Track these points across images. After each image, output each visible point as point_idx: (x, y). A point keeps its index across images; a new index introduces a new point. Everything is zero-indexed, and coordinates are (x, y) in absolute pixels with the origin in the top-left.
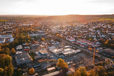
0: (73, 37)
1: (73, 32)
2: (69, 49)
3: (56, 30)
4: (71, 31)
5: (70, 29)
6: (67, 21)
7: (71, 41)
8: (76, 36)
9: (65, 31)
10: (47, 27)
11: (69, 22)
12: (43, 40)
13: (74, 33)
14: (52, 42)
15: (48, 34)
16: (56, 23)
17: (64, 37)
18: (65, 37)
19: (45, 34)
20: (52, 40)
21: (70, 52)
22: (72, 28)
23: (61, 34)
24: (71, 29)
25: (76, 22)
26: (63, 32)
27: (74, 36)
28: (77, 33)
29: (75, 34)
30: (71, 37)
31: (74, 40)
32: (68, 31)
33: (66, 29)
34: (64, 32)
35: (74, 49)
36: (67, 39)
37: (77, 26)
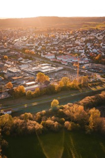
0: (51, 53)
1: (51, 46)
2: (47, 67)
3: (23, 45)
4: (47, 45)
5: (46, 41)
6: (36, 28)
7: (49, 58)
8: (55, 52)
9: (37, 45)
10: (4, 40)
11: (41, 30)
12: (6, 59)
13: (52, 48)
14: (21, 60)
15: (10, 51)
16: (16, 33)
17: (37, 54)
18: (39, 53)
19: (6, 51)
20: (21, 58)
21: (50, 70)
22: (49, 41)
23: (31, 49)
24: (47, 43)
25: (53, 31)
26: (34, 47)
27: (53, 52)
28: (57, 48)
29: (54, 50)
30: (49, 53)
31: (54, 57)
32: (43, 45)
33: (38, 43)
34: (36, 47)
35: (54, 67)
36: (42, 56)
37: (55, 37)
